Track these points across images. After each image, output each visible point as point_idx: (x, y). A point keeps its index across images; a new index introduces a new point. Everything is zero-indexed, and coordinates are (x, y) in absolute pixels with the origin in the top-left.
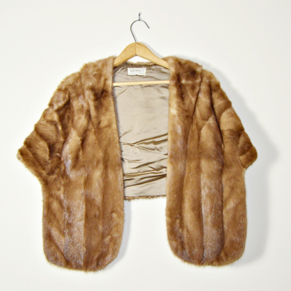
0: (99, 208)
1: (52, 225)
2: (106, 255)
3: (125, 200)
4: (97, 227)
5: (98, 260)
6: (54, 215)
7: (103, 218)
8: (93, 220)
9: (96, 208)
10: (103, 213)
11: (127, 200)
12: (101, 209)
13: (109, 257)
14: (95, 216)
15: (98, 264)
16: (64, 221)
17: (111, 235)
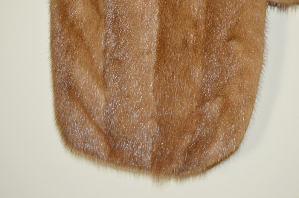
0: (195, 25)
1: (73, 60)
2: (209, 145)
3: (269, 7)
4: (187, 73)
5: (189, 152)
6: (79, 35)
7: (207, 50)
8: (179, 56)
9: (189, 23)
10: (207, 38)
11: (276, 8)
12: (202, 28)
13: (215, 149)
14: (185, 44)
15: (187, 162)
16: (105, 51)
17: (225, 97)
